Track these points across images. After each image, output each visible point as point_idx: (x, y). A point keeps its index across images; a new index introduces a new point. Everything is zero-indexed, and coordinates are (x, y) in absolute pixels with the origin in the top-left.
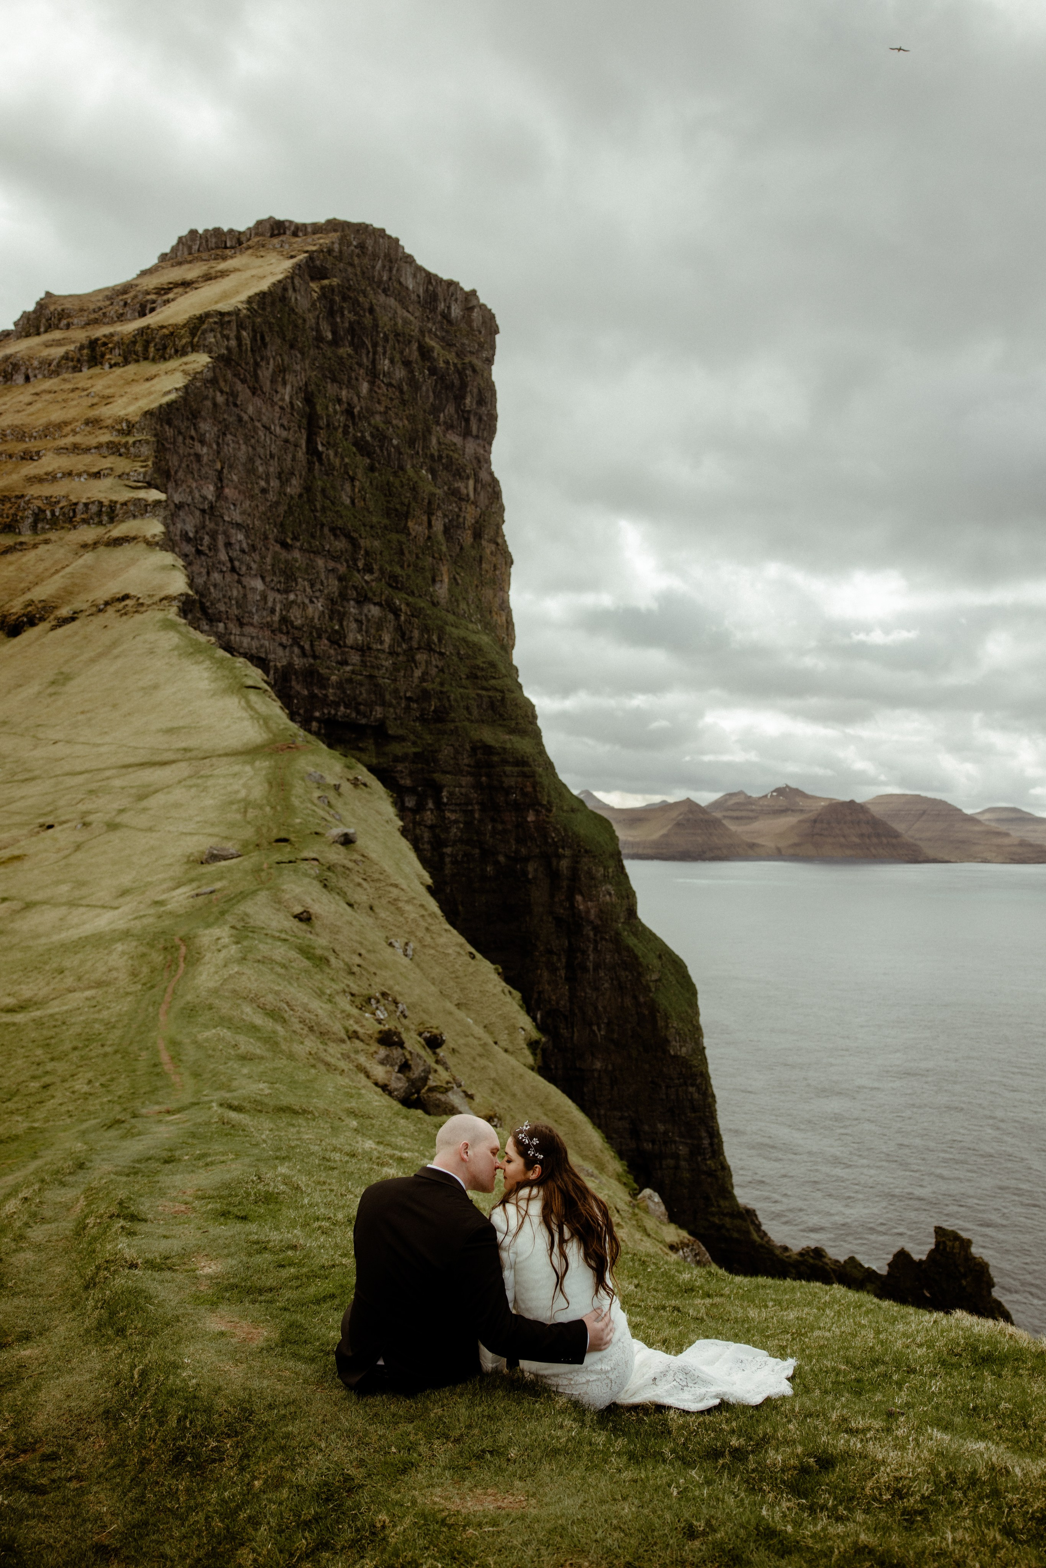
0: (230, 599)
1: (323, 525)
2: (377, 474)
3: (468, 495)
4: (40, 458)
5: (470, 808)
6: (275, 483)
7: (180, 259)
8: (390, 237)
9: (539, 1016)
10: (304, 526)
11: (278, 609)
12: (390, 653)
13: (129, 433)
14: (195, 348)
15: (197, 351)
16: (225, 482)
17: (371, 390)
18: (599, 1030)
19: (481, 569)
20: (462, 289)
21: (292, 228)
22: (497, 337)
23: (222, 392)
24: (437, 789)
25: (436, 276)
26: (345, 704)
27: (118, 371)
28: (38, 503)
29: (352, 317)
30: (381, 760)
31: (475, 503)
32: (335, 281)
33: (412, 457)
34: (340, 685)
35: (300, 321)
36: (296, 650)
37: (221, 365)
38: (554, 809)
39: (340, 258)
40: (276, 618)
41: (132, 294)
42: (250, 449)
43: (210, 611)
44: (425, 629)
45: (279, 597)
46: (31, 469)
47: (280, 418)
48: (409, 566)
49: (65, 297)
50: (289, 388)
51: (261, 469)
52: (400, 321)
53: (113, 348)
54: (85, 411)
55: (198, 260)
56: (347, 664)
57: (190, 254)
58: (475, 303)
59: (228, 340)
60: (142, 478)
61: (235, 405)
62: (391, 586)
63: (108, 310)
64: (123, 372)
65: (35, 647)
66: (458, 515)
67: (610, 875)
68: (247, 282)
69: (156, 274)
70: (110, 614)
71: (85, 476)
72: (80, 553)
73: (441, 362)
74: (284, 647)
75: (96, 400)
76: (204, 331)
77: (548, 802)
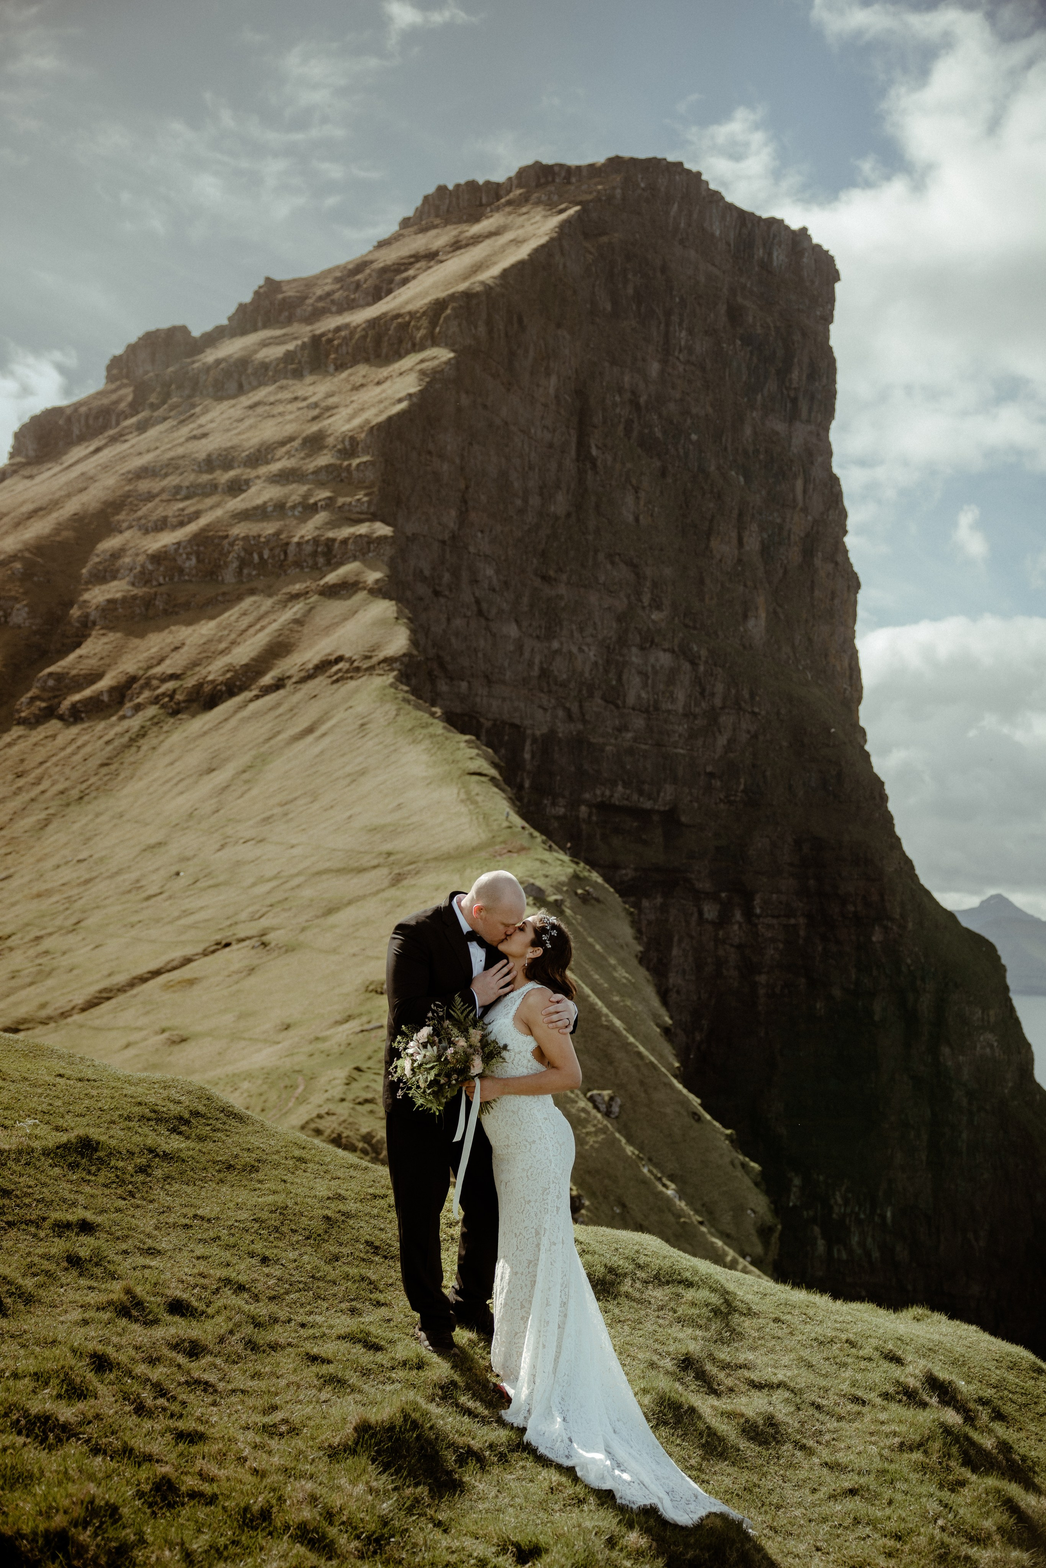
0: (476, 651)
1: (596, 551)
2: (669, 480)
3: (794, 500)
4: (249, 487)
5: (792, 921)
6: (535, 501)
7: (425, 224)
8: (689, 172)
9: (889, 1214)
10: (572, 553)
11: (537, 661)
12: (685, 715)
13: (352, 454)
14: (435, 341)
15: (438, 345)
16: (471, 504)
17: (662, 372)
19: (813, 598)
20: (787, 228)
21: (563, 174)
22: (838, 286)
23: (467, 393)
24: (748, 897)
25: (752, 214)
26: (624, 782)
27: (344, 373)
28: (244, 544)
29: (638, 281)
31: (804, 510)
32: (616, 237)
33: (717, 455)
34: (617, 758)
35: (570, 293)
36: (560, 713)
37: (467, 360)
38: (910, 925)
39: (623, 207)
40: (536, 672)
41: (365, 273)
42: (503, 460)
43: (450, 667)
44: (732, 682)
45: (538, 645)
46: (236, 504)
47: (542, 418)
48: (711, 598)
49: (289, 282)
50: (554, 379)
51: (517, 485)
52: (702, 279)
53: (340, 345)
54: (304, 427)
55: (447, 222)
56: (627, 730)
57: (437, 216)
58: (806, 245)
59: (476, 328)
60: (365, 507)
61: (485, 407)
62: (686, 626)
63: (336, 296)
64: (350, 375)
65: (233, 722)
66: (781, 528)
67: (992, 1019)
68: (503, 248)
69: (394, 246)
70: (321, 681)
71: (300, 509)
72: (290, 605)
73: (758, 327)
74: (545, 710)
75: (316, 412)
76: (447, 318)
77: (902, 916)
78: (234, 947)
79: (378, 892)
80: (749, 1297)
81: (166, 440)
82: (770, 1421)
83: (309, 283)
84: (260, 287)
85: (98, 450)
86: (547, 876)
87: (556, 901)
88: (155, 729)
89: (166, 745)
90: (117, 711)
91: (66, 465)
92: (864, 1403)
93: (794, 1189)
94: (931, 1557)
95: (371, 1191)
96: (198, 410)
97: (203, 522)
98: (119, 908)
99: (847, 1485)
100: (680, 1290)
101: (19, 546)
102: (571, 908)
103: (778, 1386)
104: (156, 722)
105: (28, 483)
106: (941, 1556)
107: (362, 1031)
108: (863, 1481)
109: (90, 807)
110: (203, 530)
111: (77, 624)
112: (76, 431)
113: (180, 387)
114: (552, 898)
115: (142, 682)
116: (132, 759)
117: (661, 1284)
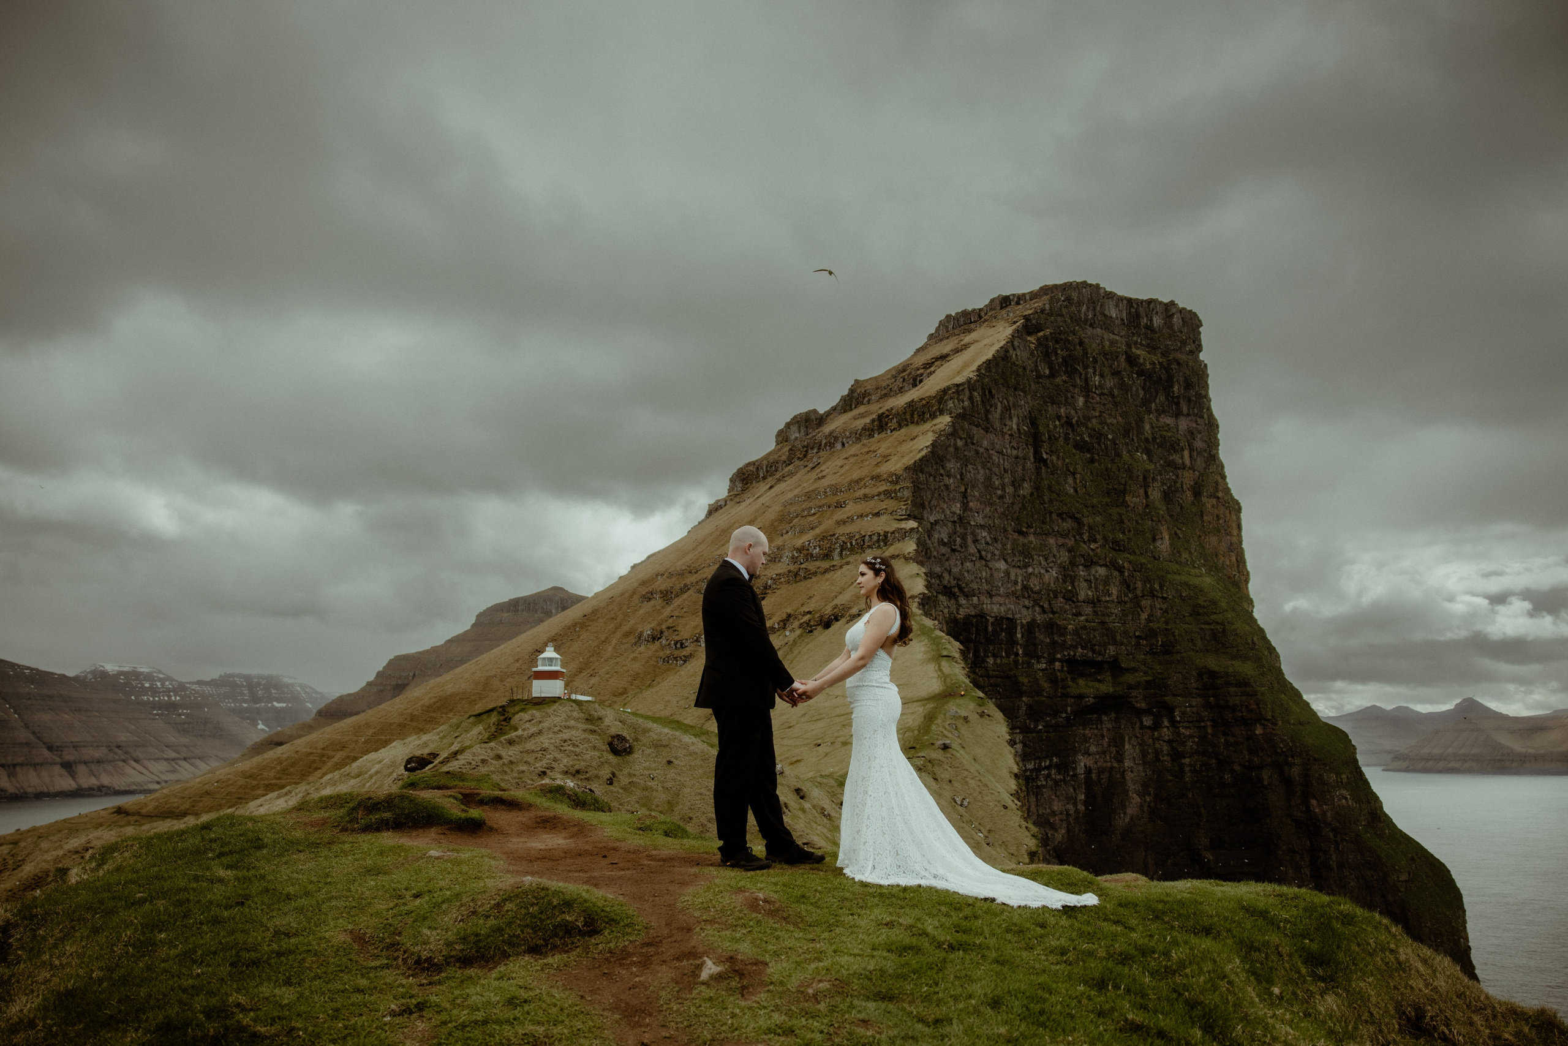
0: (981, 579)
1: (1051, 513)
2: (1097, 464)
3: (1184, 463)
4: (845, 506)
5: (1202, 724)
6: (1010, 490)
7: (941, 337)
8: (1091, 285)
10: (1036, 516)
11: (1019, 580)
12: (1119, 602)
13: (897, 483)
14: (942, 413)
16: (969, 498)
17: (1086, 402)
19: (1203, 521)
20: (1161, 303)
21: (1016, 299)
23: (961, 439)
24: (1170, 710)
25: (1136, 300)
26: (1082, 646)
27: (896, 434)
28: (843, 538)
29: (1065, 353)
30: (1117, 689)
31: (1192, 468)
32: (1049, 331)
33: (1127, 444)
34: (1076, 632)
35: (1020, 370)
36: (1037, 609)
37: (959, 421)
38: (1280, 723)
39: (1051, 314)
40: (1019, 587)
41: (908, 372)
42: (987, 470)
43: (966, 590)
44: (1147, 580)
45: (1019, 571)
46: (840, 515)
47: (1010, 442)
48: (1129, 531)
49: (867, 380)
50: (1015, 420)
51: (997, 483)
52: (1107, 343)
54: (873, 468)
55: (953, 335)
56: (1081, 615)
57: (946, 333)
58: (1175, 309)
59: (963, 402)
60: (904, 513)
61: (973, 444)
62: (1114, 549)
63: (892, 386)
66: (1176, 481)
67: (1345, 781)
68: (980, 351)
69: (924, 352)
71: (870, 516)
73: (1148, 364)
74: (1028, 608)
75: (878, 460)
76: (949, 398)
77: (1273, 717)
81: (806, 480)
83: (879, 380)
84: (852, 385)
85: (771, 487)
91: (756, 496)
96: (821, 460)
97: (822, 527)
105: (738, 506)
110: (823, 532)
112: (761, 475)
113: (813, 447)
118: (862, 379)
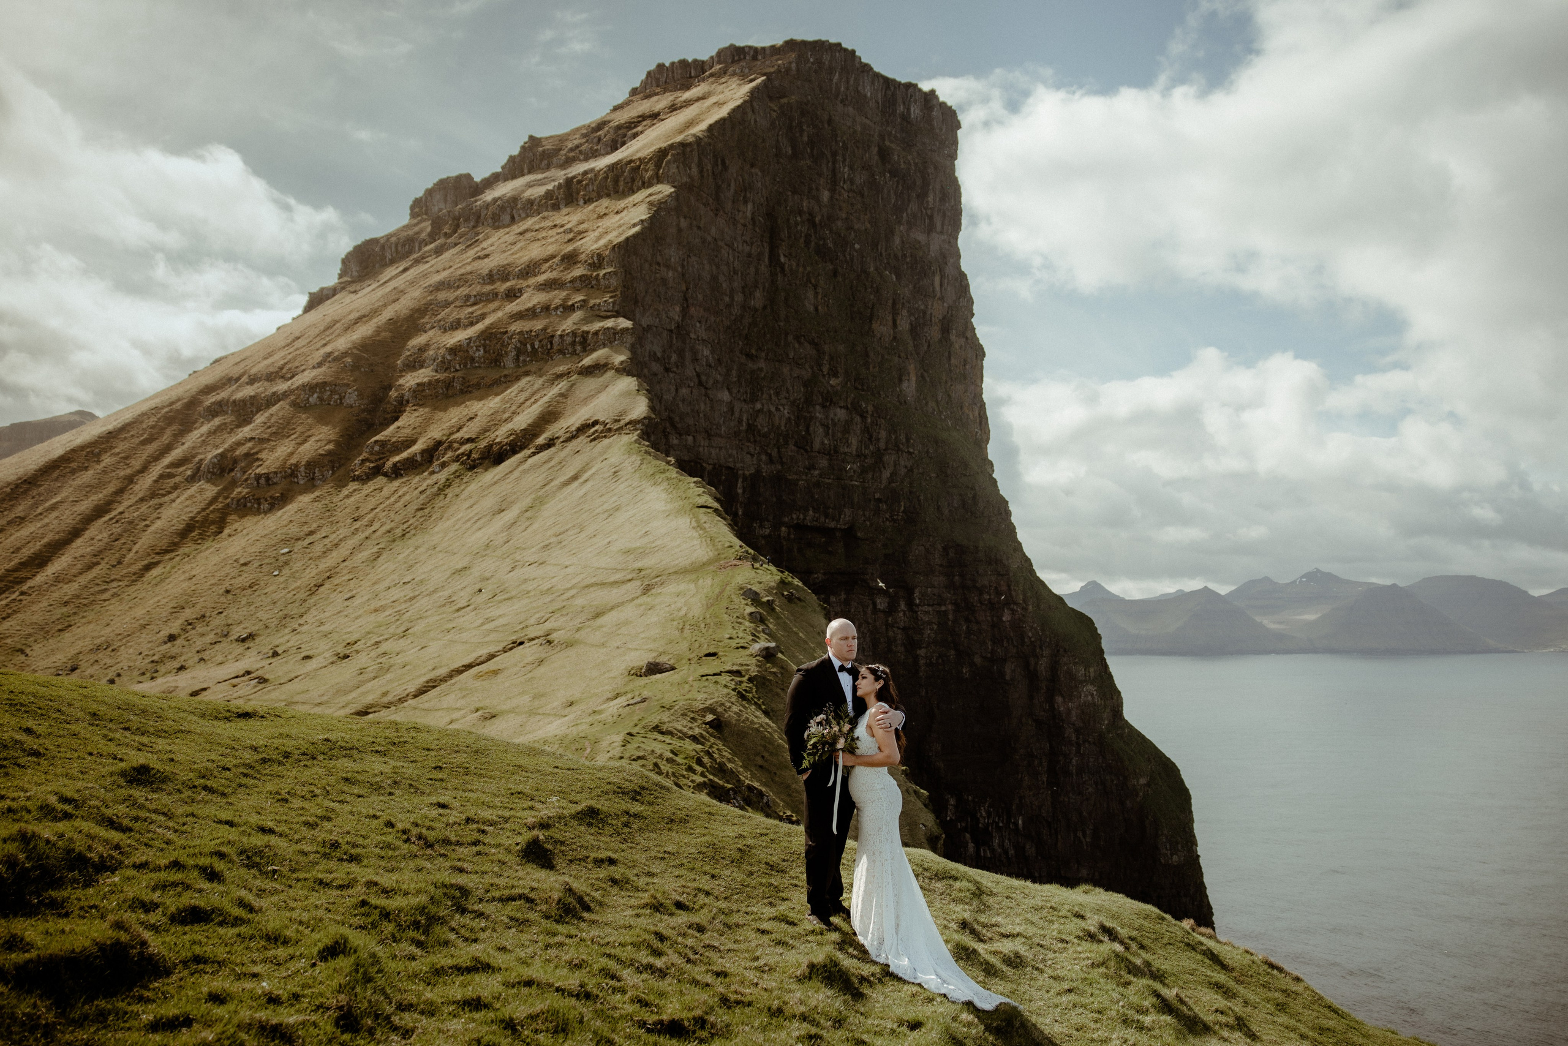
0: (698, 412)
1: (787, 334)
2: (840, 279)
3: (934, 291)
4: (522, 295)
5: (943, 608)
6: (739, 298)
7: (648, 93)
8: (846, 50)
9: (1020, 822)
10: (768, 336)
11: (744, 419)
12: (858, 456)
13: (599, 266)
14: (660, 179)
15: (662, 183)
16: (690, 301)
17: (831, 198)
18: (1084, 836)
19: (950, 364)
20: (920, 90)
21: (752, 53)
22: (959, 132)
23: (685, 218)
24: (910, 592)
25: (894, 81)
26: (814, 508)
27: (591, 206)
28: (520, 338)
29: (811, 130)
30: (850, 562)
31: (941, 299)
32: (793, 99)
34: (808, 490)
35: (760, 141)
36: (764, 457)
37: (684, 193)
38: (1031, 608)
39: (797, 76)
40: (744, 427)
41: (605, 130)
42: (714, 267)
43: (679, 425)
44: (892, 430)
45: (745, 407)
46: (513, 307)
47: (742, 235)
48: (875, 367)
49: (546, 138)
50: (750, 206)
51: (725, 286)
52: (859, 128)
53: (587, 185)
54: (562, 247)
55: (665, 91)
56: (815, 469)
57: (658, 86)
58: (935, 102)
59: (690, 169)
60: (610, 307)
61: (699, 228)
62: (856, 388)
63: (583, 148)
64: (596, 207)
65: (516, 474)
66: (925, 313)
67: (1092, 675)
68: (709, 109)
69: (626, 109)
70: (582, 440)
71: (561, 310)
72: (556, 383)
73: (902, 163)
74: (752, 455)
75: (571, 236)
76: (669, 162)
77: (1024, 601)
78: (527, 645)
79: (633, 600)
80: (989, 885)
81: (458, 260)
82: (1017, 955)
83: (562, 139)
84: (525, 143)
85: (405, 270)
86: (760, 583)
87: (768, 601)
88: (458, 480)
89: (466, 493)
90: (428, 468)
91: (381, 282)
92: (1067, 942)
93: (951, 807)
94: (1119, 1021)
95: (758, 831)
96: (481, 236)
97: (487, 321)
98: (438, 618)
99: (1066, 987)
100: (951, 882)
101: (349, 345)
102: (780, 606)
103: (1018, 935)
104: (457, 475)
105: (353, 297)
106: (1124, 1021)
107: (629, 705)
108: (1074, 984)
109: (411, 541)
110: (488, 328)
111: (395, 403)
112: (389, 256)
113: (467, 220)
114: (765, 599)
115: (446, 445)
116: (441, 504)
117: (939, 879)
118: (538, 136)
